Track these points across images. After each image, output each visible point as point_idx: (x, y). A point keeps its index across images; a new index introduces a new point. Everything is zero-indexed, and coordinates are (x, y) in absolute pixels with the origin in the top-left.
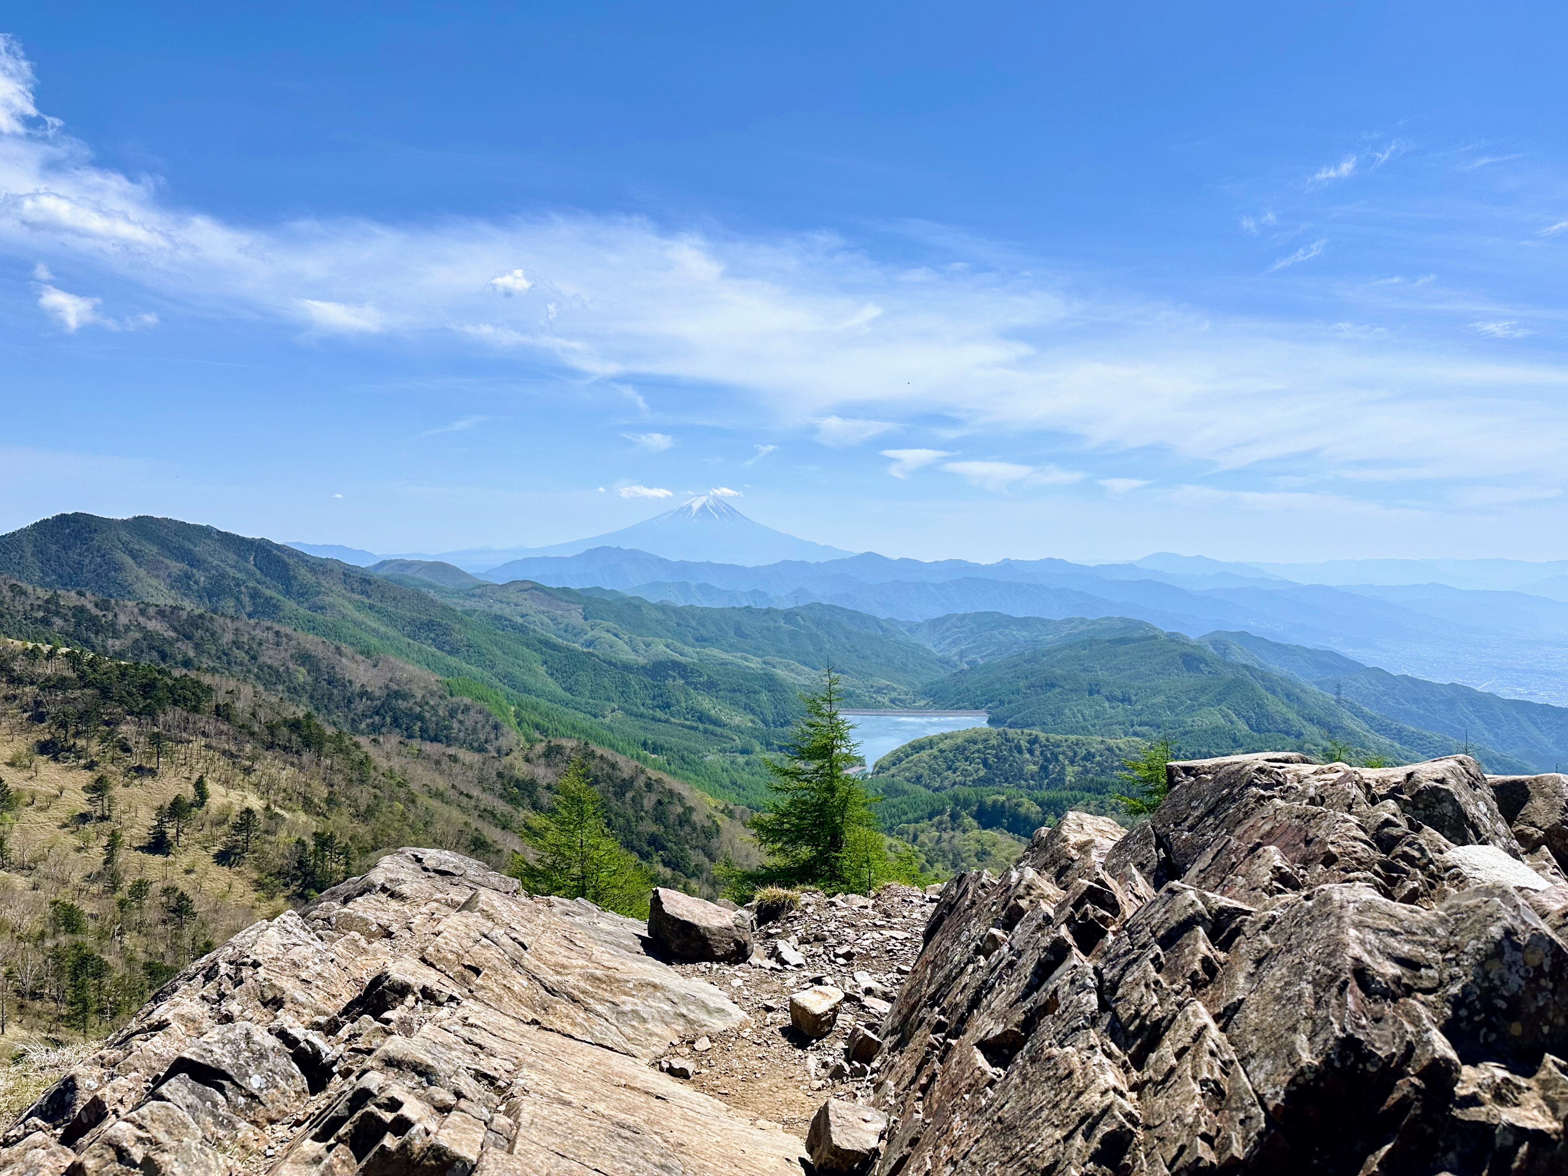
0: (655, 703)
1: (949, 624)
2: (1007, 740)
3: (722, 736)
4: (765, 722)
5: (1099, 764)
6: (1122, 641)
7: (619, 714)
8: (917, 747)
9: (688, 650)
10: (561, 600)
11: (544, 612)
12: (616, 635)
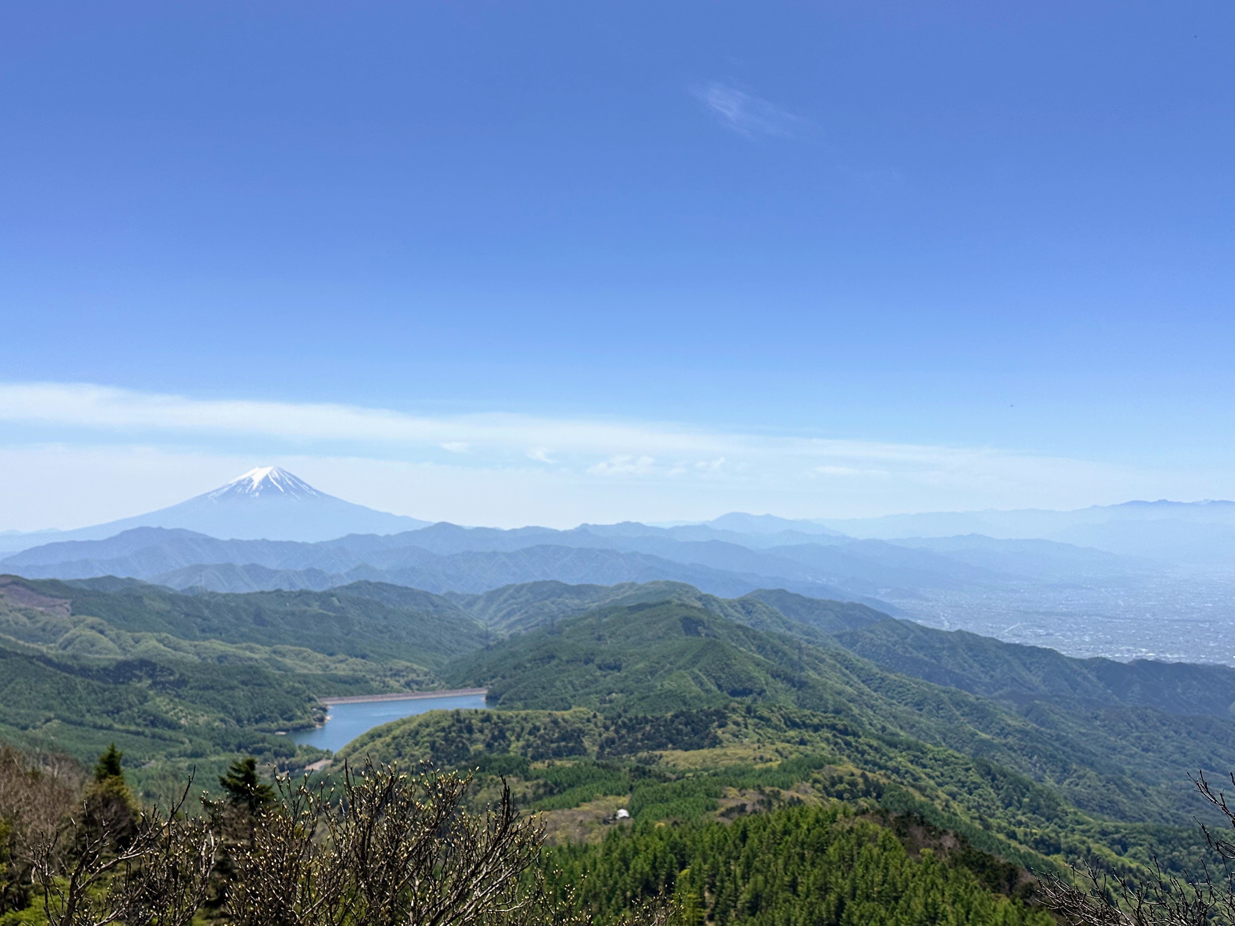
0: (103, 708)
1: (505, 596)
2: (459, 721)
3: (171, 739)
4: (239, 721)
5: (541, 737)
6: (640, 607)
7: (55, 724)
8: (374, 736)
9: (185, 643)
10: (44, 594)
11: (20, 610)
12: (102, 632)
